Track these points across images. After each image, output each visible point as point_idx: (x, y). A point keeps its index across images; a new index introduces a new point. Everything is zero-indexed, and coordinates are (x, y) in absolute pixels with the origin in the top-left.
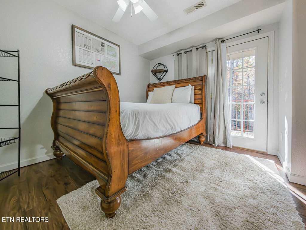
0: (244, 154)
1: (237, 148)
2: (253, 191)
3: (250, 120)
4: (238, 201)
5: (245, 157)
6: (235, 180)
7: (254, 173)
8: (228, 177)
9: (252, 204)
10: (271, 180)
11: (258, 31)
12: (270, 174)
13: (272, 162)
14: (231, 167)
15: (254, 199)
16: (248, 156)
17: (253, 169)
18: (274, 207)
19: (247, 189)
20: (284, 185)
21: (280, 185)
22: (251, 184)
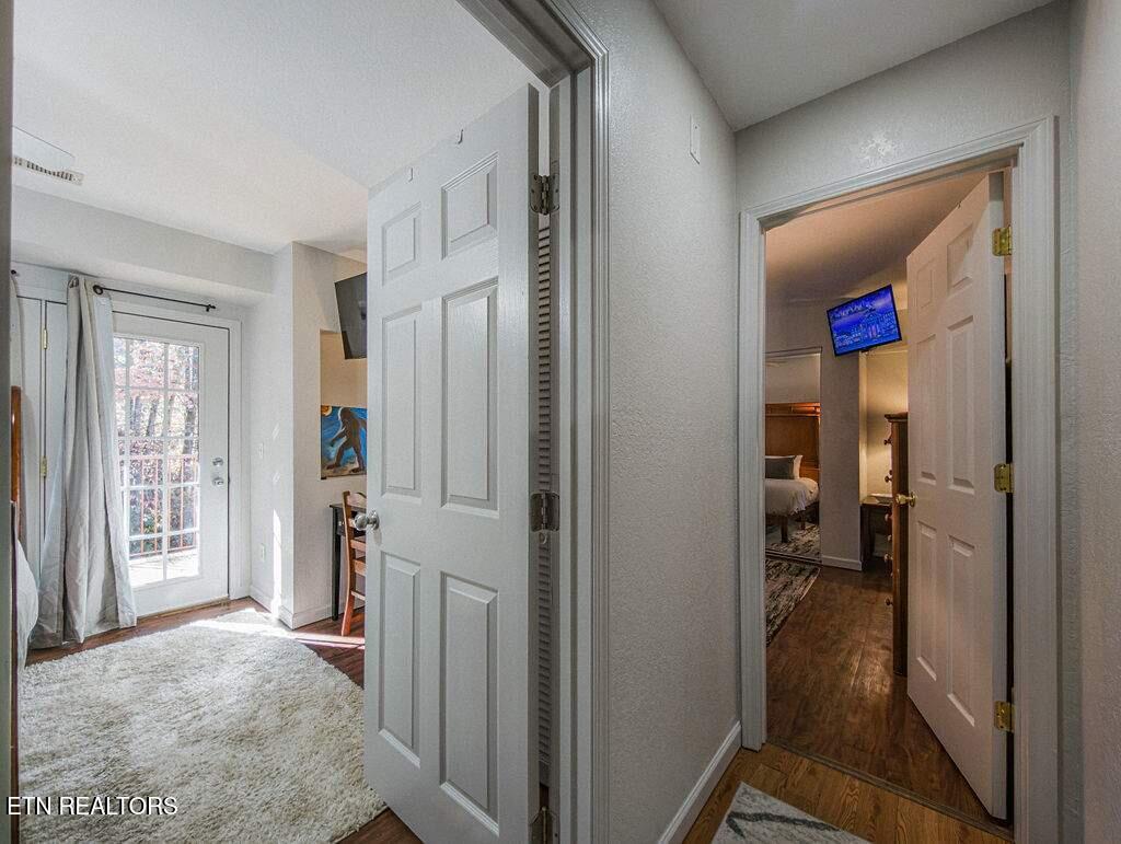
0: (186, 622)
1: (150, 618)
2: (259, 674)
3: (188, 530)
4: (251, 702)
5: (195, 628)
6: (218, 680)
7: (237, 647)
8: (197, 684)
9: (272, 689)
10: (269, 641)
11: (208, 307)
12: (265, 634)
13: (251, 610)
14: (187, 666)
15: (270, 682)
16: (200, 623)
17: (230, 642)
18: (297, 672)
19: (249, 677)
20: (289, 637)
21: (286, 642)
22: (249, 667)
